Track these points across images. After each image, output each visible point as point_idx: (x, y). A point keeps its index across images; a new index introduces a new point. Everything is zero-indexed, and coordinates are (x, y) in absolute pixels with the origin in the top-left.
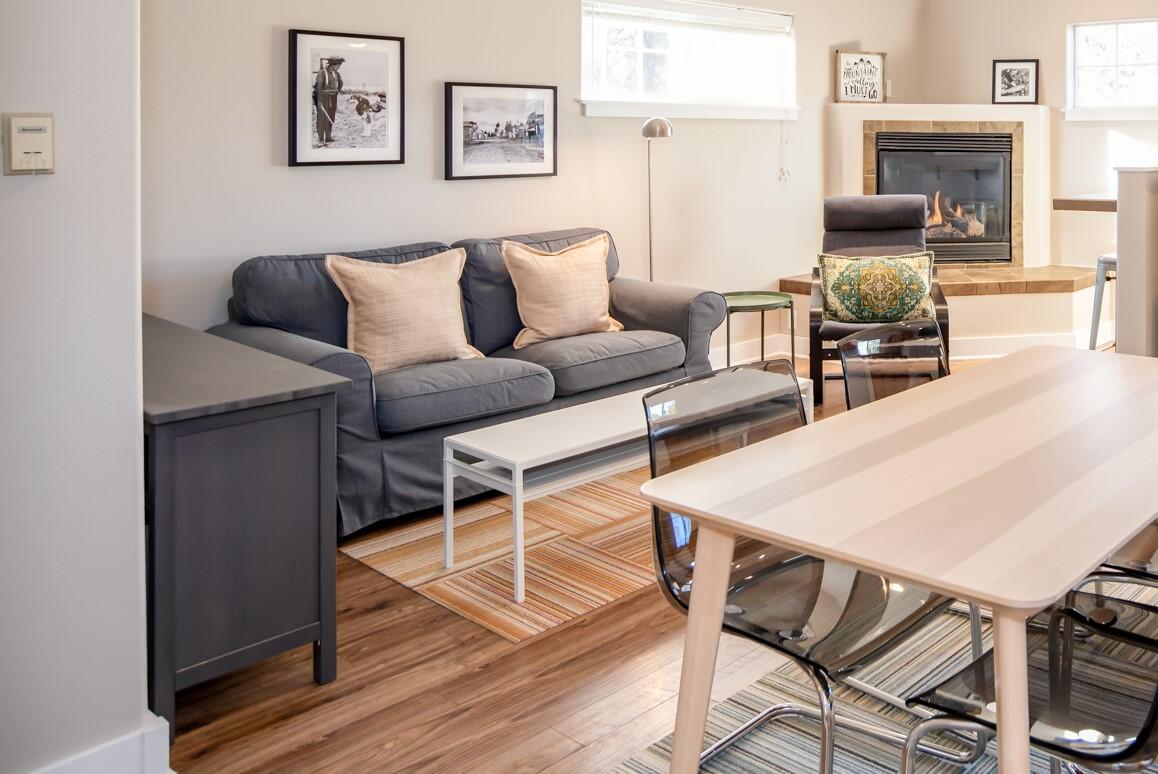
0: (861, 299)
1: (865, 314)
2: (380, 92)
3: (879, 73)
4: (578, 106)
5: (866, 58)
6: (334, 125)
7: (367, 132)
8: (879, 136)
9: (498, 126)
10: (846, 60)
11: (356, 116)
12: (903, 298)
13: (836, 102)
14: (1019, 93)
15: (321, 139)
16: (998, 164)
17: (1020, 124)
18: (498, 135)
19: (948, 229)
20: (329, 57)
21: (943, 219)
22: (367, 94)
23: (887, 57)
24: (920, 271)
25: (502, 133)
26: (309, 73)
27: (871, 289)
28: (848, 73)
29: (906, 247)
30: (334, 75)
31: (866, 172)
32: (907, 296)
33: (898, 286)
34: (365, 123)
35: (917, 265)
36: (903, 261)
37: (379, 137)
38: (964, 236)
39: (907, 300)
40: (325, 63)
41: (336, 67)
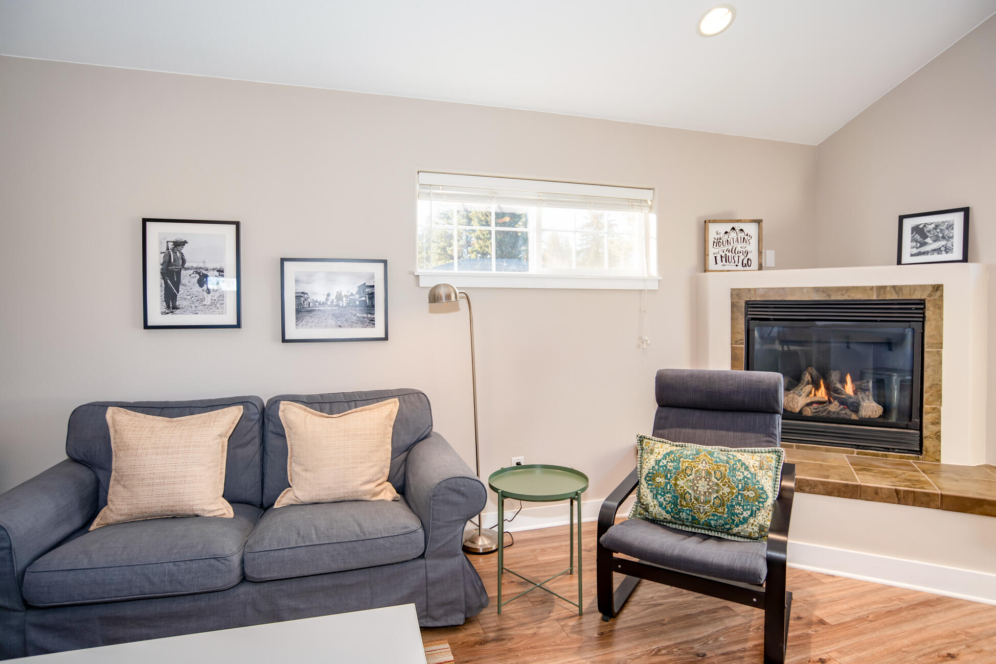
0: (678, 499)
1: (683, 515)
2: (218, 267)
3: (754, 242)
4: (412, 277)
5: (738, 226)
6: (179, 296)
7: (208, 301)
8: (750, 305)
9: (328, 295)
10: (715, 230)
11: (197, 288)
12: (733, 506)
13: (705, 271)
14: (938, 251)
15: (168, 307)
16: (903, 337)
17: (938, 288)
18: (329, 303)
19: (834, 407)
20: (174, 240)
21: (828, 394)
22: (207, 270)
23: (764, 224)
24: (760, 473)
25: (333, 302)
26: (158, 253)
27: (692, 487)
28: (718, 243)
29: (752, 435)
30: (178, 254)
31: (734, 341)
32: (739, 504)
33: (726, 490)
34: (205, 293)
35: (757, 464)
36: (739, 456)
37: (218, 305)
38: (854, 417)
39: (738, 510)
40: (171, 245)
41: (179, 248)
